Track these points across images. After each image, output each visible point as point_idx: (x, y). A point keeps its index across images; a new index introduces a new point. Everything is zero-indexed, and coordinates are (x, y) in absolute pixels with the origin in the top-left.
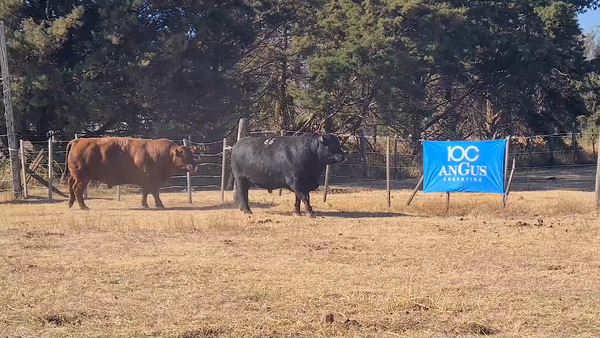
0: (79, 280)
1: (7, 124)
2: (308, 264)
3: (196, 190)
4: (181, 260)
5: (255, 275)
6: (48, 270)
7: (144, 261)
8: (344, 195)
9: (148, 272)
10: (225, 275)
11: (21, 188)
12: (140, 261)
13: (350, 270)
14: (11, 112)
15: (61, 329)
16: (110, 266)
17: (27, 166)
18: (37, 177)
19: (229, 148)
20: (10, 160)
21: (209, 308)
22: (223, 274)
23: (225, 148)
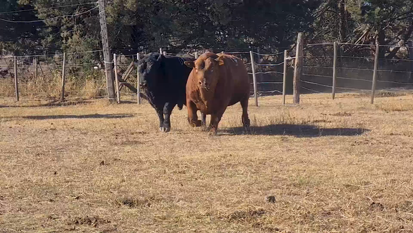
0: (153, 171)
1: (103, 40)
2: (349, 156)
3: (263, 95)
4: (242, 153)
5: (302, 166)
6: (128, 163)
7: (210, 155)
8: (391, 98)
9: (212, 164)
10: (277, 166)
11: (115, 95)
12: (206, 154)
13: (385, 162)
14: (106, 31)
15: (133, 210)
16: (181, 159)
17: (120, 76)
18: (128, 85)
19: (290, 58)
20: (106, 71)
21: (258, 193)
22: (275, 166)
23: (285, 58)
